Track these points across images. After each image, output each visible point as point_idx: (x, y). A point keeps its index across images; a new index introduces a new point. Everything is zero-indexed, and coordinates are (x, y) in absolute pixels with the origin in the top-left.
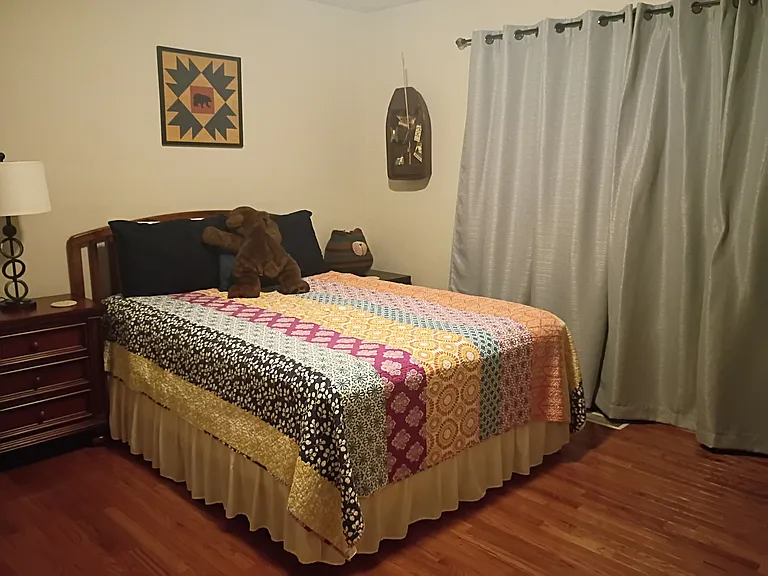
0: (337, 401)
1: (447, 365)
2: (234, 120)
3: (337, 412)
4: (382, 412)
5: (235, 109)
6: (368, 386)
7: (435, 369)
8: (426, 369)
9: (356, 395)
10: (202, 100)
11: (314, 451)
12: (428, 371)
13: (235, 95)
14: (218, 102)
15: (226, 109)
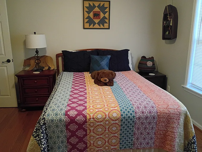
0: (43, 120)
1: (99, 116)
2: (107, 21)
3: (42, 124)
4: (64, 129)
5: (108, 17)
6: (58, 118)
7: (92, 117)
8: (88, 116)
9: (52, 121)
10: (96, 15)
11: (36, 134)
12: (88, 117)
13: (108, 13)
14: (102, 15)
15: (104, 18)
